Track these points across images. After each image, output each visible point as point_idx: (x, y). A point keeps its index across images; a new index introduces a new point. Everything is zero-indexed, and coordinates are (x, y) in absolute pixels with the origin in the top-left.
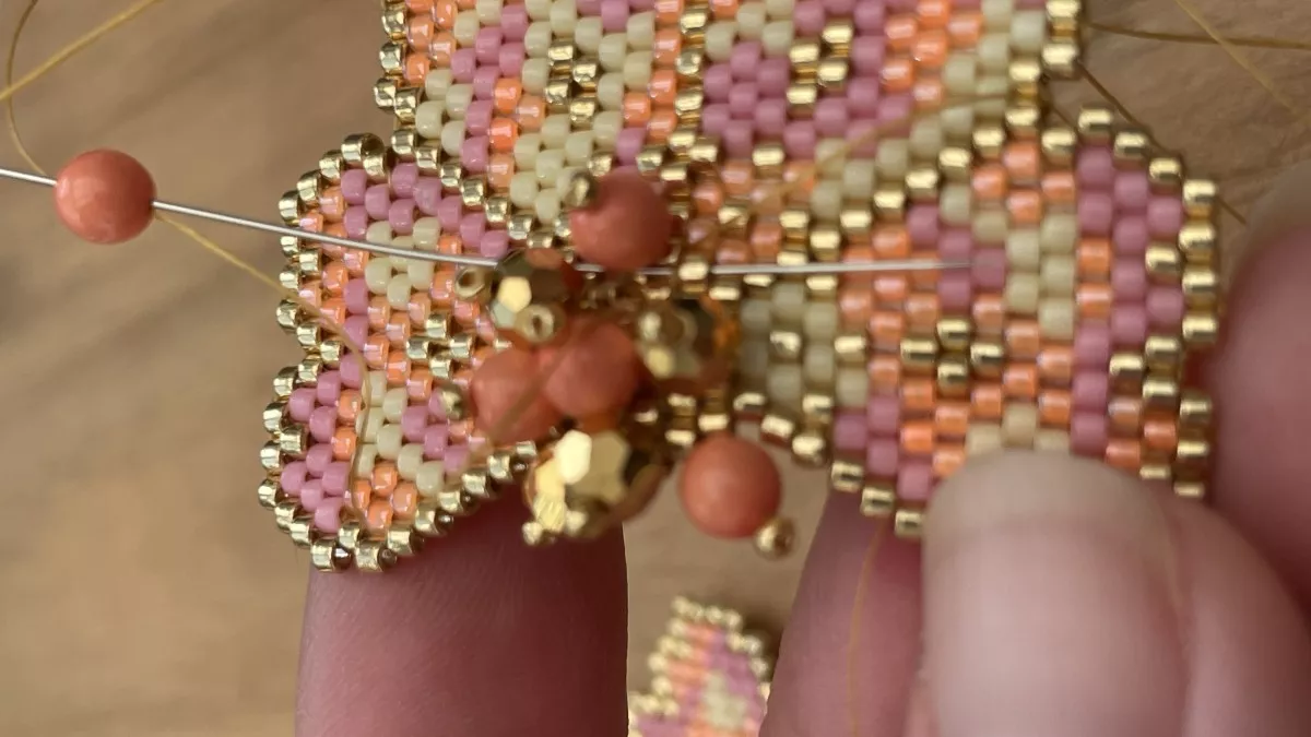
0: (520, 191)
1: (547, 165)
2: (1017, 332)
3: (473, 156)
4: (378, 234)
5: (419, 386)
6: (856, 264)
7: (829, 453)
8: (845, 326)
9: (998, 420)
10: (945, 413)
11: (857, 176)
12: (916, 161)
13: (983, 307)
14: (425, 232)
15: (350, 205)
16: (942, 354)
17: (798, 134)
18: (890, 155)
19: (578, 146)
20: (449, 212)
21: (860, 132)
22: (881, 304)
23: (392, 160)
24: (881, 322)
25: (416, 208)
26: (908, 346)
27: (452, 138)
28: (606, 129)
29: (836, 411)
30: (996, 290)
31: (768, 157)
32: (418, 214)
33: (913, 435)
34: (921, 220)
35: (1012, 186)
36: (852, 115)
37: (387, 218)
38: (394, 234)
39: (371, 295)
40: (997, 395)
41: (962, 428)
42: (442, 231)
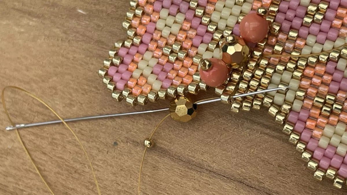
0: (215, 17)
1: (225, 13)
4: (164, 13)
6: (309, 72)
7: (285, 121)
8: (300, 88)
9: (335, 126)
10: (321, 120)
11: (317, 48)
12: (334, 49)
13: (340, 94)
14: (180, 18)
15: (157, 0)
16: (325, 103)
17: (304, 31)
18: (328, 46)
19: (236, 10)
20: (190, 15)
21: (322, 37)
24: (311, 90)
25: (179, 9)
26: (316, 99)
28: (246, 8)
29: (291, 110)
30: (345, 91)
31: (293, 34)
32: (179, 11)
33: (310, 123)
34: (331, 66)
36: (320, 31)
37: (169, 9)
38: (169, 14)
39: (156, 29)
40: (336, 119)
41: (324, 125)
42: (185, 19)
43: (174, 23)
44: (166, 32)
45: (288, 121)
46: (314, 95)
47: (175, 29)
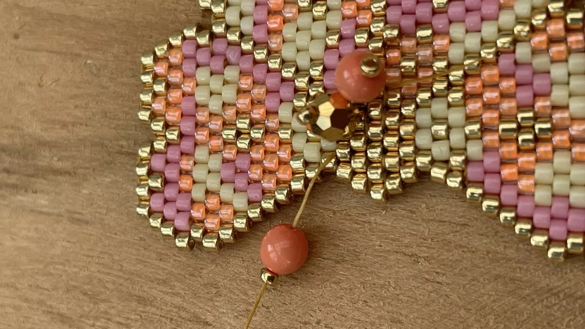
0: (288, 52)
1: (302, 40)
2: (557, 116)
3: (260, 35)
4: (202, 75)
5: (229, 154)
6: (473, 85)
7: (464, 184)
8: (469, 120)
9: (551, 161)
10: (523, 159)
11: (472, 42)
12: (501, 32)
13: (540, 104)
14: (231, 73)
15: (185, 58)
16: (520, 129)
17: (439, 22)
18: (489, 30)
19: (319, 29)
20: (246, 65)
21: (472, 18)
22: (487, 106)
23: (213, 36)
24: (488, 116)
25: (226, 60)
26: (503, 126)
27: (246, 26)
28: (334, 20)
29: (467, 161)
30: (547, 95)
31: (424, 33)
32: (227, 63)
33: (507, 172)
34: (505, 62)
35: (552, 41)
36: (468, 10)
37: (209, 65)
38: (212, 74)
39: (197, 105)
40: (549, 148)
41: (532, 167)
42: (241, 73)
43: (224, 85)
44: (215, 105)
45: (469, 182)
46: (497, 122)
47: (229, 94)
